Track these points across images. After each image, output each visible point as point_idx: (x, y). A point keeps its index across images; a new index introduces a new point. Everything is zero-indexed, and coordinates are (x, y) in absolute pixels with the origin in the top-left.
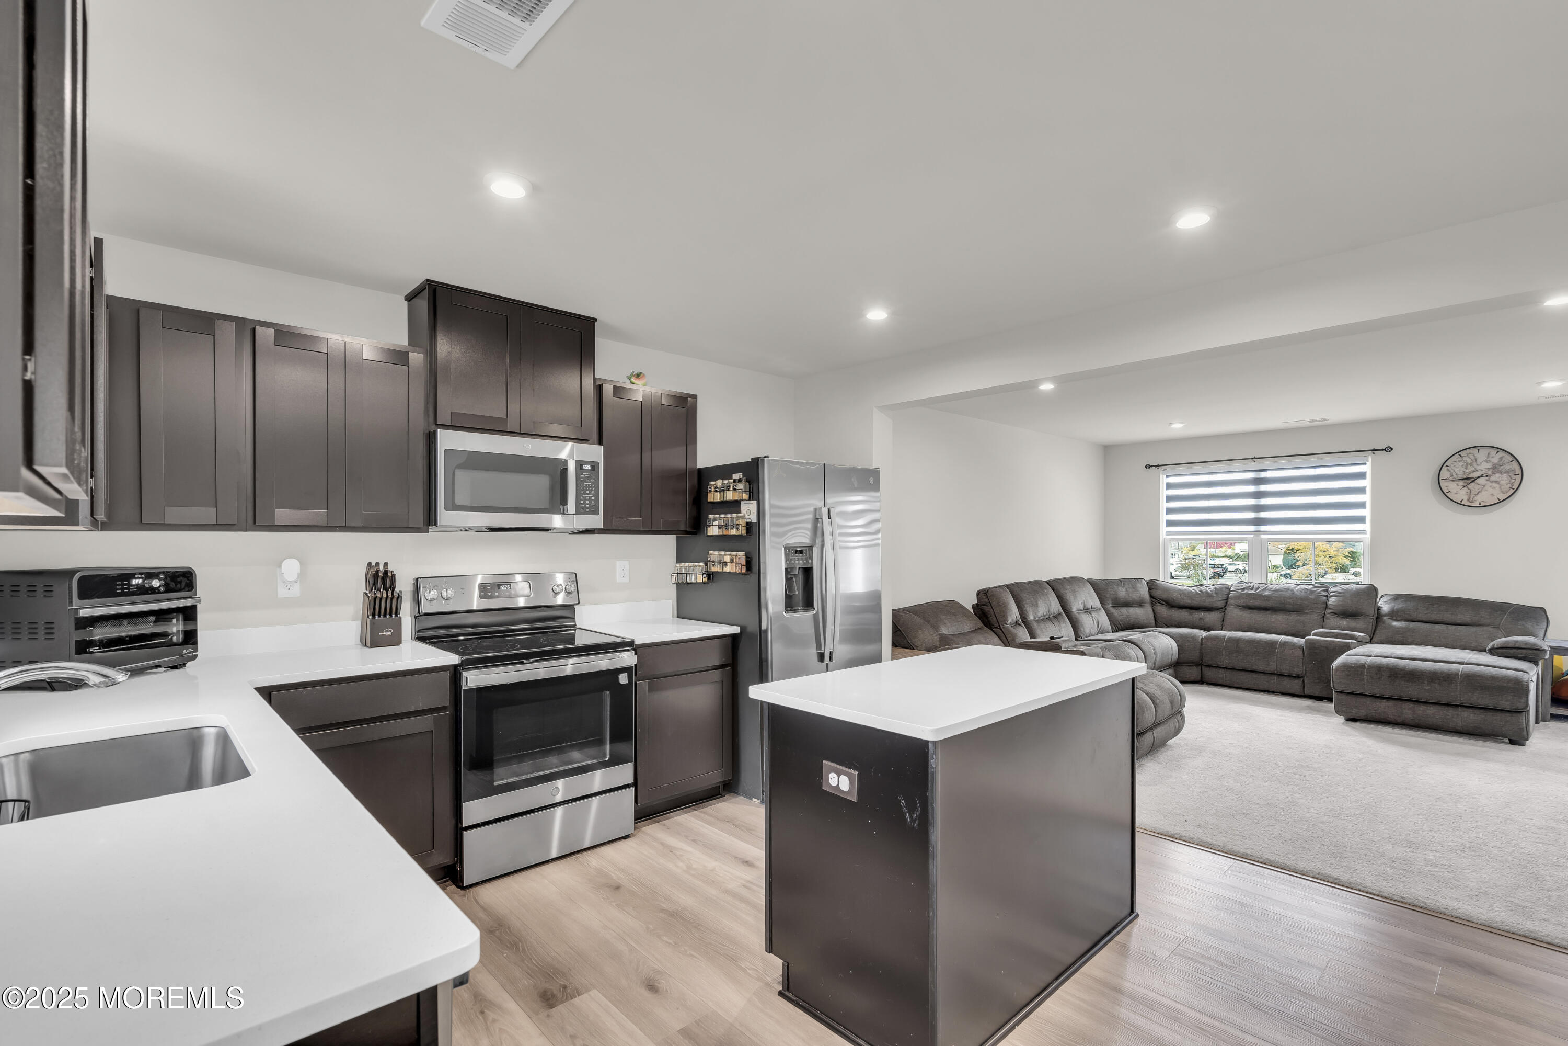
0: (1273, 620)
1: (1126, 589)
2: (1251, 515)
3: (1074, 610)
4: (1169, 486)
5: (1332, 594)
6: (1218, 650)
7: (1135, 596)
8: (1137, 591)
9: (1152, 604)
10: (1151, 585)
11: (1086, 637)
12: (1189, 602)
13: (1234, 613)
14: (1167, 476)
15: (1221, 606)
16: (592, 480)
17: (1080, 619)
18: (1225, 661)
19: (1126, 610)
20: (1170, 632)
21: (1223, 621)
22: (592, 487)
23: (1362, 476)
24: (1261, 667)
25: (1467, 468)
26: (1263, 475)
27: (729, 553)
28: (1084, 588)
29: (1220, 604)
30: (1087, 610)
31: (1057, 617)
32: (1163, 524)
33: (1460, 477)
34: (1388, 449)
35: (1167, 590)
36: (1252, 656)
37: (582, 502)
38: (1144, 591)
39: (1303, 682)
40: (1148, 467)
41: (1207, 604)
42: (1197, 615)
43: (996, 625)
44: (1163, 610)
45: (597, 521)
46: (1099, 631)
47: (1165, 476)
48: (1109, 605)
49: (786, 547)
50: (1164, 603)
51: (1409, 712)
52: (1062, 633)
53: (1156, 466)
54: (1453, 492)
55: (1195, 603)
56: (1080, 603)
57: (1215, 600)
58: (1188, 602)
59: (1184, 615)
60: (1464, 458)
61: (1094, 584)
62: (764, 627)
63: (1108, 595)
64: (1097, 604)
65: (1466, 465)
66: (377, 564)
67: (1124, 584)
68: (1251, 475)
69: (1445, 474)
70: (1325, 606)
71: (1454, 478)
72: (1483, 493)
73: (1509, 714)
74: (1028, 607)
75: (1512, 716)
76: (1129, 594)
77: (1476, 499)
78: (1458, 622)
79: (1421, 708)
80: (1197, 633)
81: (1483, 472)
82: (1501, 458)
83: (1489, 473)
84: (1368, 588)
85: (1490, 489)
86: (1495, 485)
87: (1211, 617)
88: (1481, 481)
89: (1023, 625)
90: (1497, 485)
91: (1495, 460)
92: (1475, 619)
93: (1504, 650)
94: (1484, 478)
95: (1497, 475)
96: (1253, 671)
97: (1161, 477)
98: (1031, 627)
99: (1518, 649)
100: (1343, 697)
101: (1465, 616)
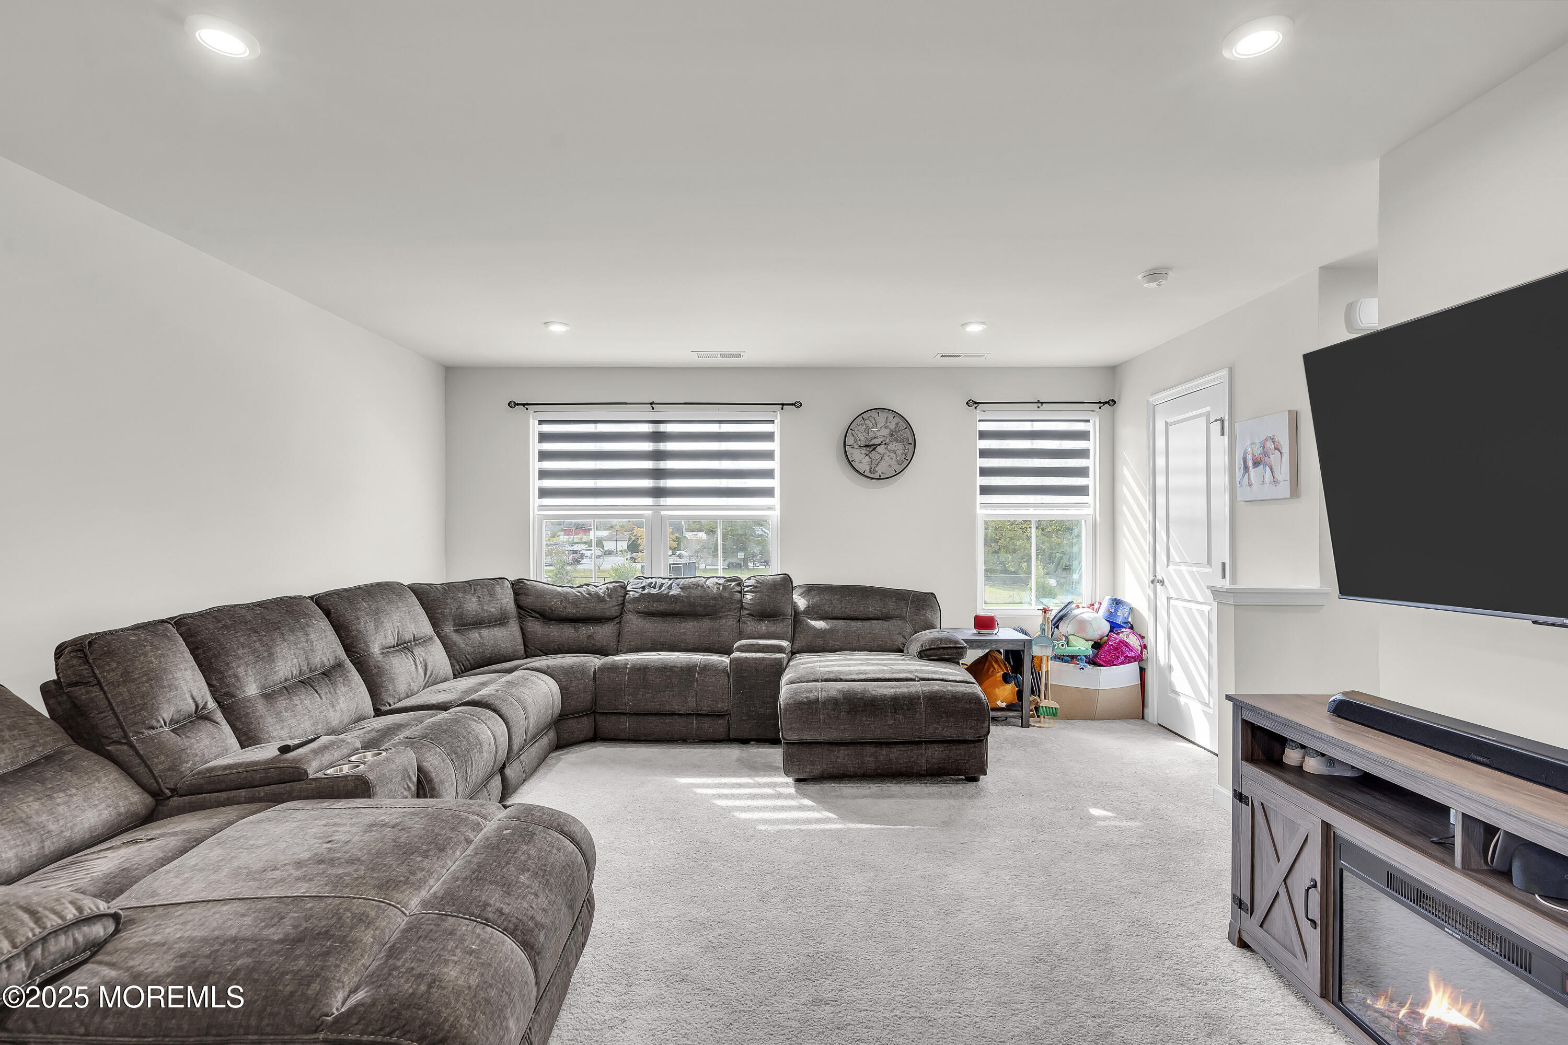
0: (683, 630)
1: (479, 597)
2: (649, 483)
3: (376, 649)
4: (543, 436)
5: (746, 589)
6: (619, 687)
7: (493, 609)
8: (496, 599)
9: (520, 618)
10: (519, 587)
11: (400, 700)
12: (574, 611)
13: (634, 622)
14: (541, 422)
15: (616, 615)
17: (387, 667)
18: (628, 702)
19: (479, 634)
20: (548, 667)
21: (619, 636)
23: (769, 437)
24: (677, 707)
25: (869, 434)
26: (663, 428)
28: (400, 604)
29: (615, 611)
30: (404, 646)
31: (330, 673)
32: (534, 493)
33: (863, 444)
34: (798, 405)
35: (541, 594)
36: (665, 692)
38: (506, 599)
39: (728, 721)
40: (512, 405)
41: (598, 614)
42: (585, 631)
43: (116, 734)
44: (536, 627)
46: (428, 681)
47: (537, 421)
48: (449, 629)
50: (537, 615)
51: (871, 759)
52: (338, 708)
54: (857, 460)
55: (581, 613)
56: (390, 633)
57: (608, 605)
58: (572, 611)
59: (567, 632)
60: (866, 422)
61: (421, 593)
63: (447, 612)
64: (425, 627)
65: (868, 430)
67: (475, 590)
68: (649, 428)
69: (850, 441)
70: (739, 605)
71: (858, 445)
72: (882, 463)
73: (972, 745)
74: (239, 667)
75: (975, 747)
76: (482, 606)
77: (877, 469)
78: (871, 616)
79: (884, 751)
80: (587, 662)
81: (882, 439)
82: (897, 424)
83: (888, 441)
84: (784, 578)
85: (888, 459)
86: (893, 455)
87: (604, 632)
88: (880, 449)
89: (219, 716)
90: (894, 455)
91: (892, 426)
92: (885, 611)
93: (932, 652)
94: (883, 446)
95: (894, 443)
96: (665, 714)
97: (531, 421)
98: (247, 715)
99: (944, 648)
100: (794, 750)
101: (875, 608)
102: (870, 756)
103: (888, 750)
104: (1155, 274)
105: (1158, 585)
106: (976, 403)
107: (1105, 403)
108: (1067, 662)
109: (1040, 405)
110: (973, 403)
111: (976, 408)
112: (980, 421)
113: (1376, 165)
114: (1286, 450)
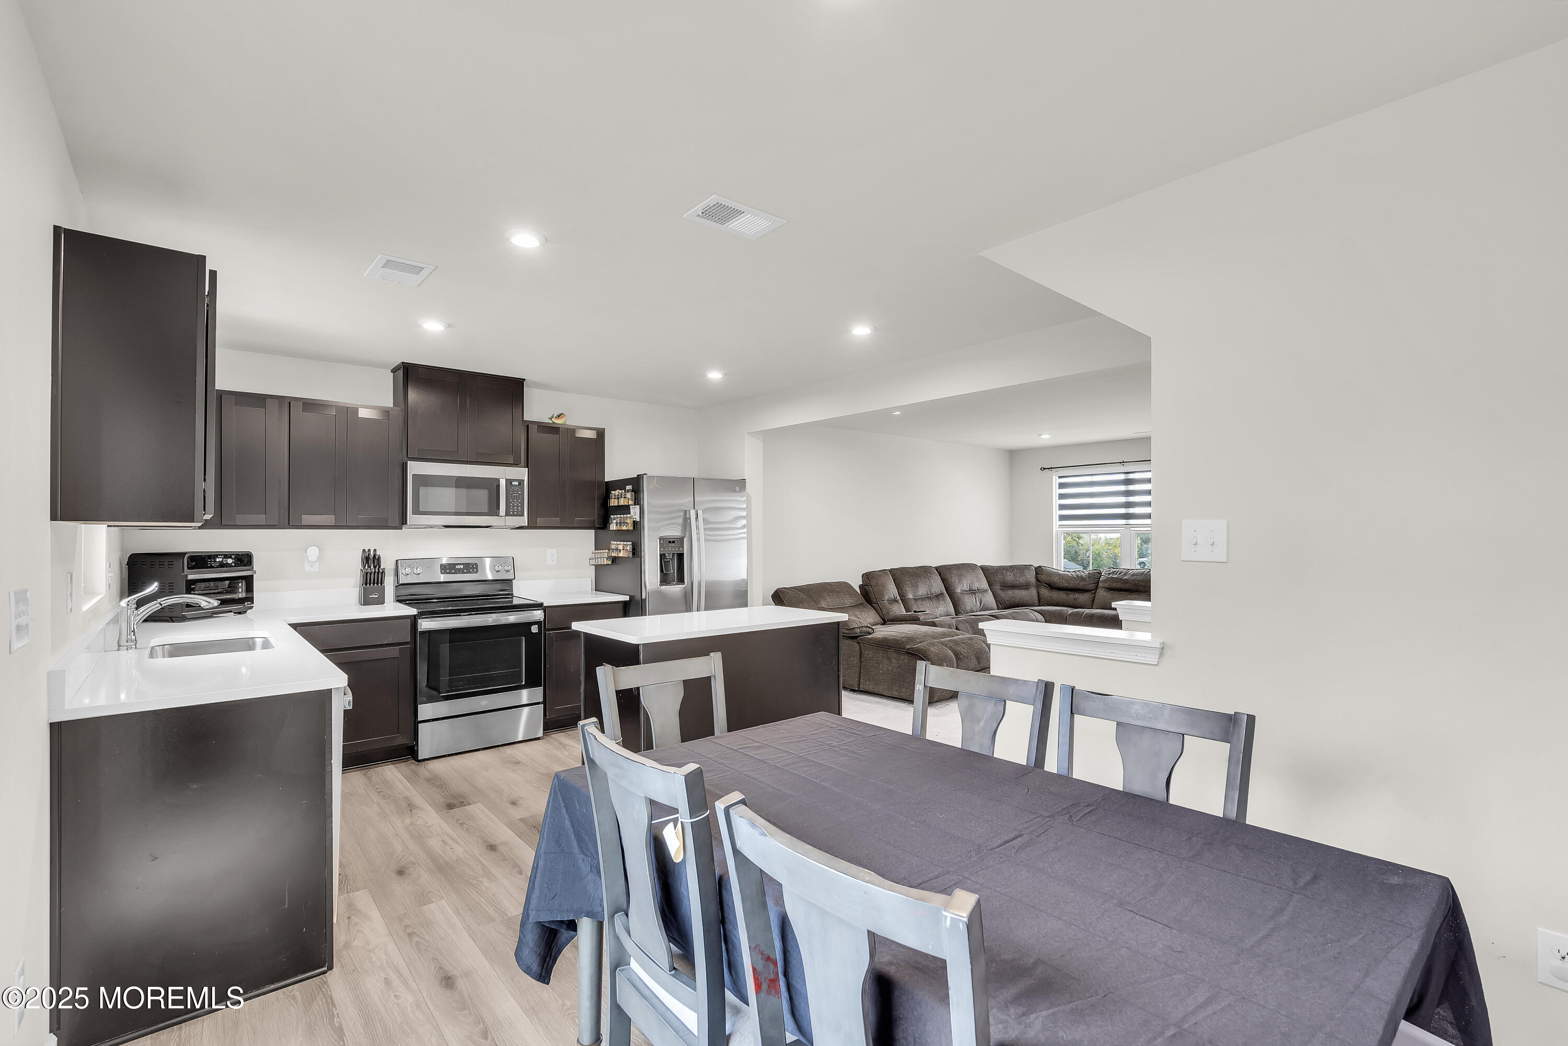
1: (1016, 574)
2: (1123, 511)
3: (959, 590)
4: (1062, 486)
7: (1021, 580)
8: (1025, 576)
9: (1038, 587)
10: (1039, 570)
12: (1066, 584)
14: (1059, 477)
16: (519, 492)
17: (962, 598)
19: (1012, 592)
20: (1041, 610)
21: (1093, 601)
22: (519, 497)
26: (1131, 476)
27: (622, 543)
28: (974, 574)
29: (1091, 587)
30: (972, 592)
31: (939, 596)
32: (1056, 518)
35: (1051, 574)
37: (511, 507)
38: (1031, 577)
40: (1043, 469)
41: (1081, 587)
42: (1072, 596)
43: (875, 601)
44: (1045, 592)
45: (524, 520)
46: (982, 608)
47: (1058, 477)
48: (997, 587)
49: (661, 539)
50: (1047, 586)
52: (939, 609)
53: (1048, 469)
55: (1071, 586)
56: (965, 585)
57: (1087, 583)
59: (1062, 596)
61: (985, 570)
62: (643, 598)
63: (997, 580)
64: (985, 585)
66: (369, 550)
67: (1014, 570)
68: (1122, 477)
74: (907, 587)
76: (1018, 579)
80: (1064, 610)
87: (1083, 598)
89: (900, 601)
97: (1054, 477)
98: (908, 603)
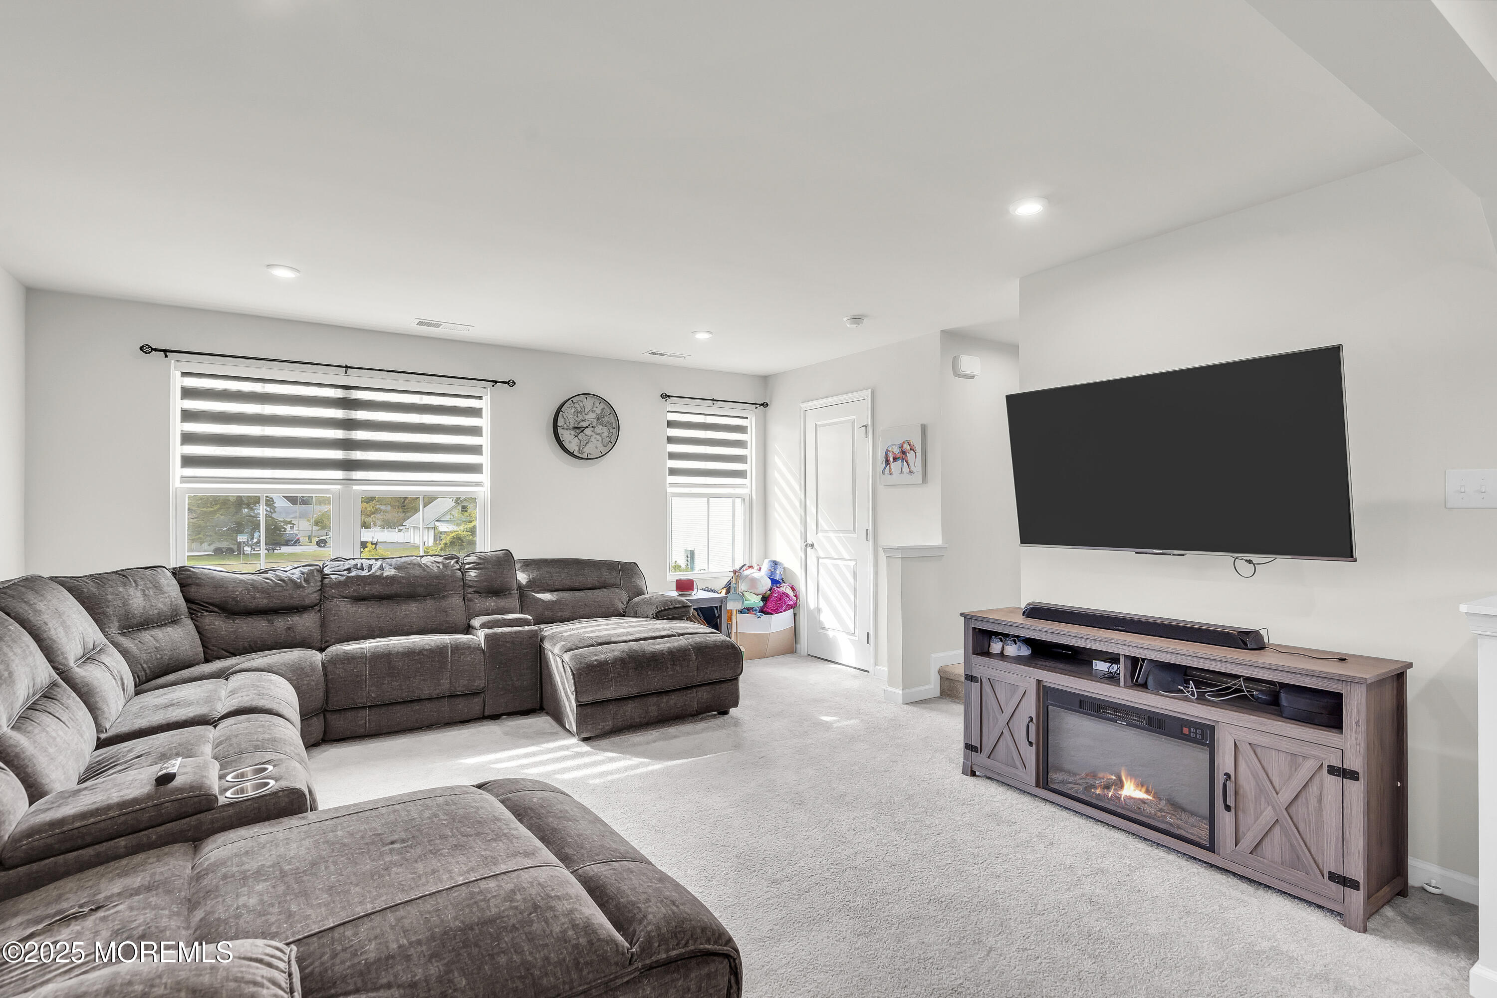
1: (144, 591)
2: (337, 454)
3: (69, 660)
4: (187, 392)
5: (467, 566)
6: (359, 679)
7: (159, 604)
8: (164, 593)
9: (192, 614)
10: (183, 576)
12: (266, 601)
13: (341, 609)
14: (184, 374)
15: (317, 601)
18: (369, 694)
19: (154, 636)
23: (476, 412)
24: (428, 690)
25: (577, 416)
26: (355, 394)
29: (314, 598)
30: (90, 657)
33: (572, 425)
34: (511, 383)
35: (217, 584)
36: (415, 677)
38: (172, 590)
39: (484, 699)
40: (146, 349)
41: (295, 602)
42: (281, 623)
44: (217, 624)
47: (180, 373)
50: (216, 609)
51: (654, 708)
53: (162, 351)
54: (567, 441)
55: (275, 602)
57: (305, 592)
58: (263, 601)
59: (259, 627)
60: (576, 405)
63: (110, 611)
64: (97, 632)
65: (577, 413)
68: (338, 393)
69: (561, 422)
70: (462, 583)
71: (568, 426)
72: (589, 444)
73: (730, 683)
75: (732, 684)
76: (150, 601)
77: (584, 450)
78: (590, 586)
79: (665, 699)
80: (312, 656)
81: (589, 422)
82: (603, 409)
83: (594, 424)
84: (506, 554)
85: (595, 441)
86: (598, 437)
87: (306, 623)
88: (588, 431)
90: (600, 438)
91: (598, 411)
92: (602, 580)
93: (666, 612)
94: (590, 429)
95: (600, 427)
96: (412, 701)
97: (172, 372)
99: (675, 608)
100: (588, 710)
101: (592, 579)
102: (654, 705)
103: (667, 697)
104: (857, 319)
105: (809, 549)
106: (669, 396)
107: (761, 405)
108: (745, 613)
109: (715, 402)
110: (665, 396)
111: (666, 400)
112: (668, 411)
113: (1017, 282)
114: (919, 449)
